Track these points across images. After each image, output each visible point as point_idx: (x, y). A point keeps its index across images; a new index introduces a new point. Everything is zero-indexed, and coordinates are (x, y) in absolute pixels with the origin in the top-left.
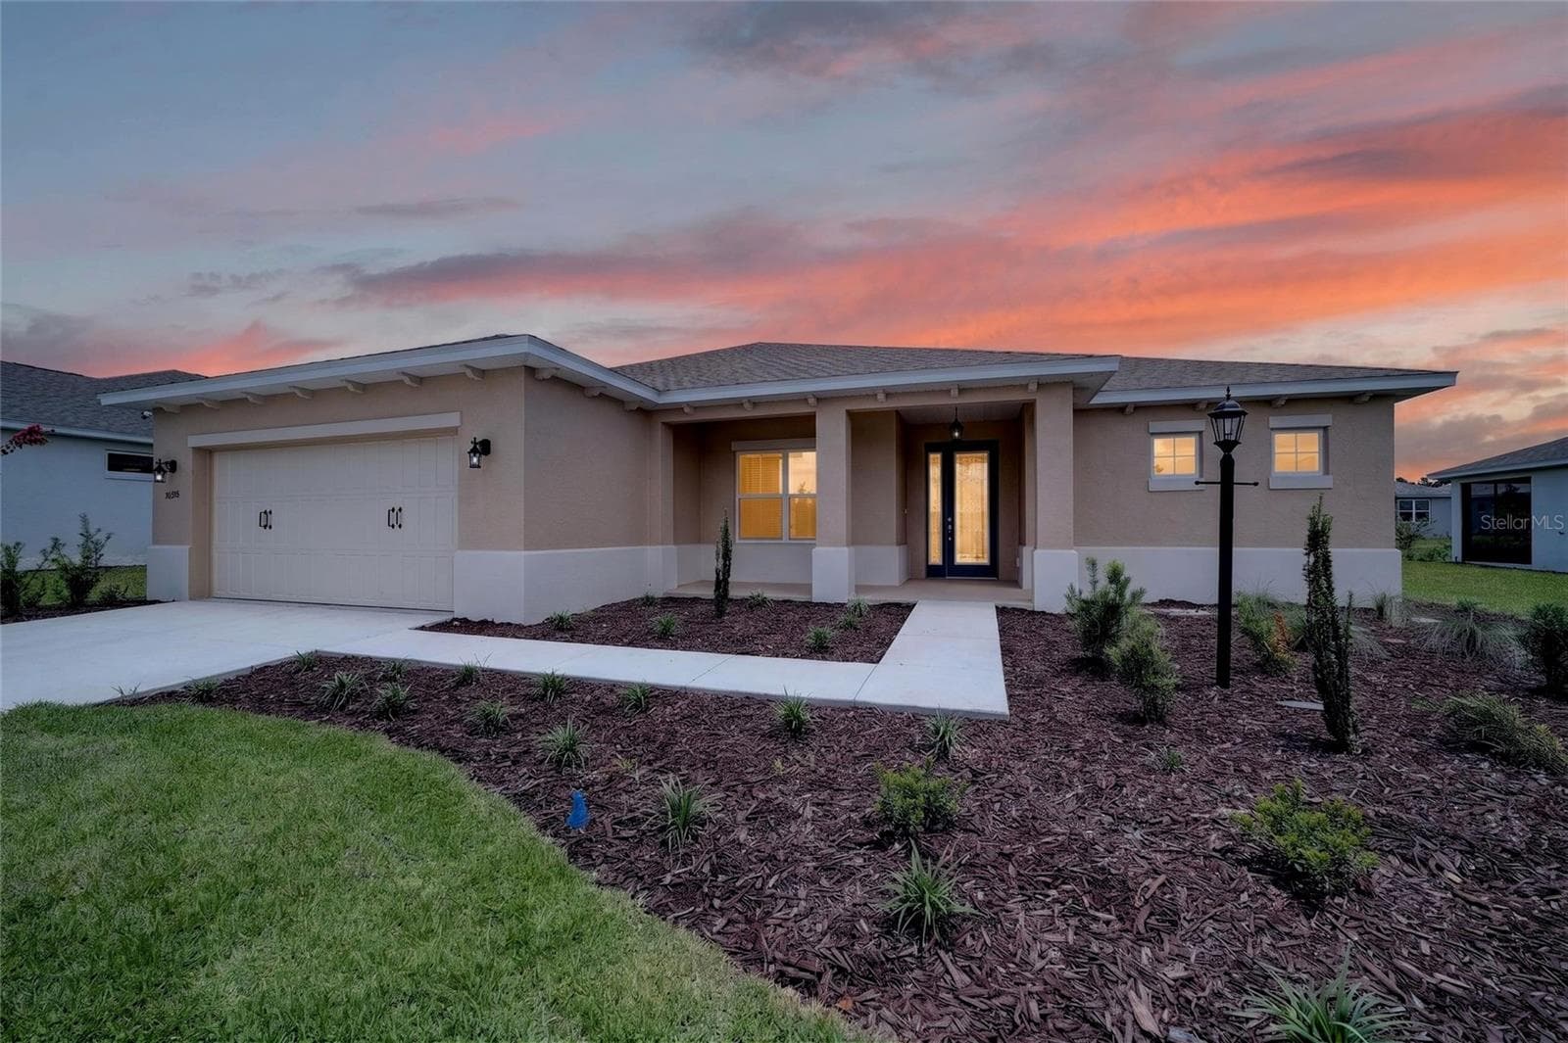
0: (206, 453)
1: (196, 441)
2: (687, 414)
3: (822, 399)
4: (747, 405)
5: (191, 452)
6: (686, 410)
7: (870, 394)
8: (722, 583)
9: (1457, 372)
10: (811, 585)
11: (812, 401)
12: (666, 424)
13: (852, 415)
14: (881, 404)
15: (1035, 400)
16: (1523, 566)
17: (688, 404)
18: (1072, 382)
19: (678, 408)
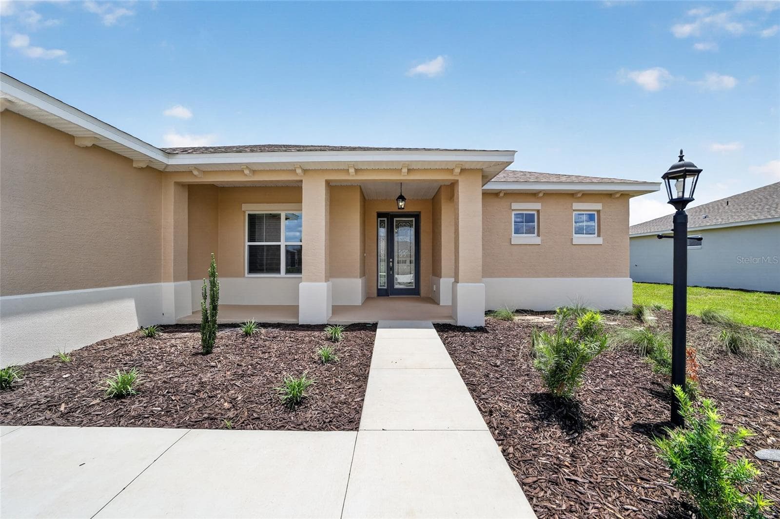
2: (195, 176)
3: (306, 169)
4: (247, 172)
7: (343, 169)
10: (299, 306)
11: (299, 171)
12: (177, 184)
13: (329, 184)
14: (352, 176)
15: (458, 181)
18: (482, 170)
19: (188, 170)
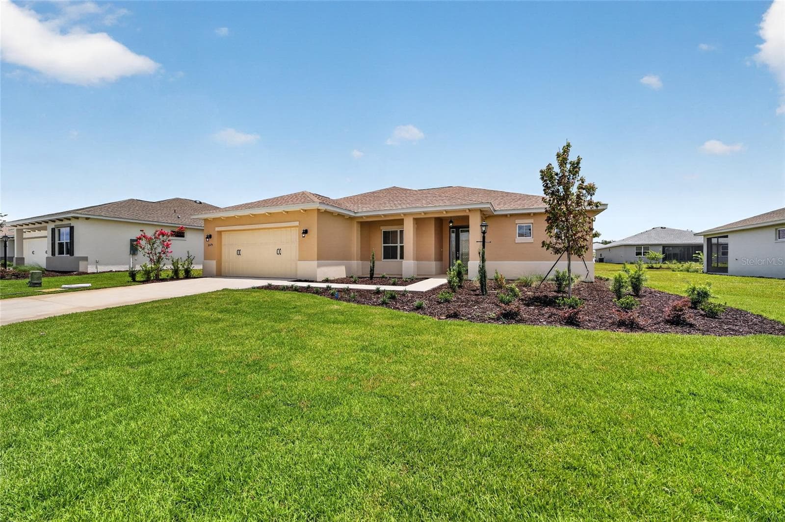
0: (220, 233)
1: (217, 229)
3: (405, 214)
4: (382, 216)
5: (216, 233)
6: (364, 218)
7: (420, 213)
8: (372, 270)
9: (607, 204)
12: (358, 222)
13: (415, 219)
15: (469, 215)
16: (725, 274)
17: (364, 216)
